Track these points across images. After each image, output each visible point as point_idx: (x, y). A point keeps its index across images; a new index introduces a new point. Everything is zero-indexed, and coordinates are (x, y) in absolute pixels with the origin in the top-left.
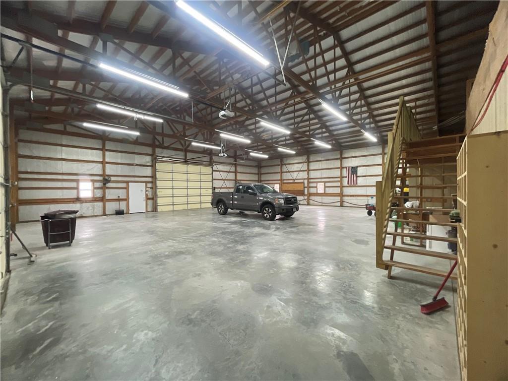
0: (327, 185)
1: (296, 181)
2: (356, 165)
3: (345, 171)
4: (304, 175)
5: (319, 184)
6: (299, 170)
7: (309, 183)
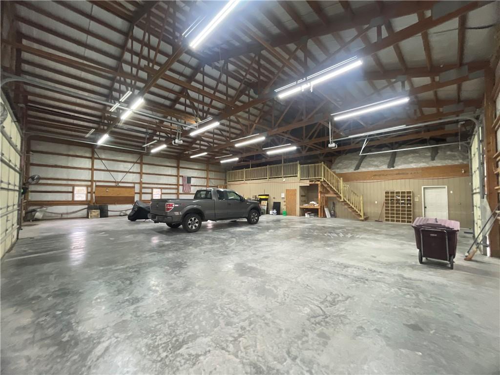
0: (164, 191)
1: (120, 185)
2: (190, 176)
3: (181, 179)
4: (134, 178)
5: (154, 190)
6: (127, 170)
7: (141, 188)
